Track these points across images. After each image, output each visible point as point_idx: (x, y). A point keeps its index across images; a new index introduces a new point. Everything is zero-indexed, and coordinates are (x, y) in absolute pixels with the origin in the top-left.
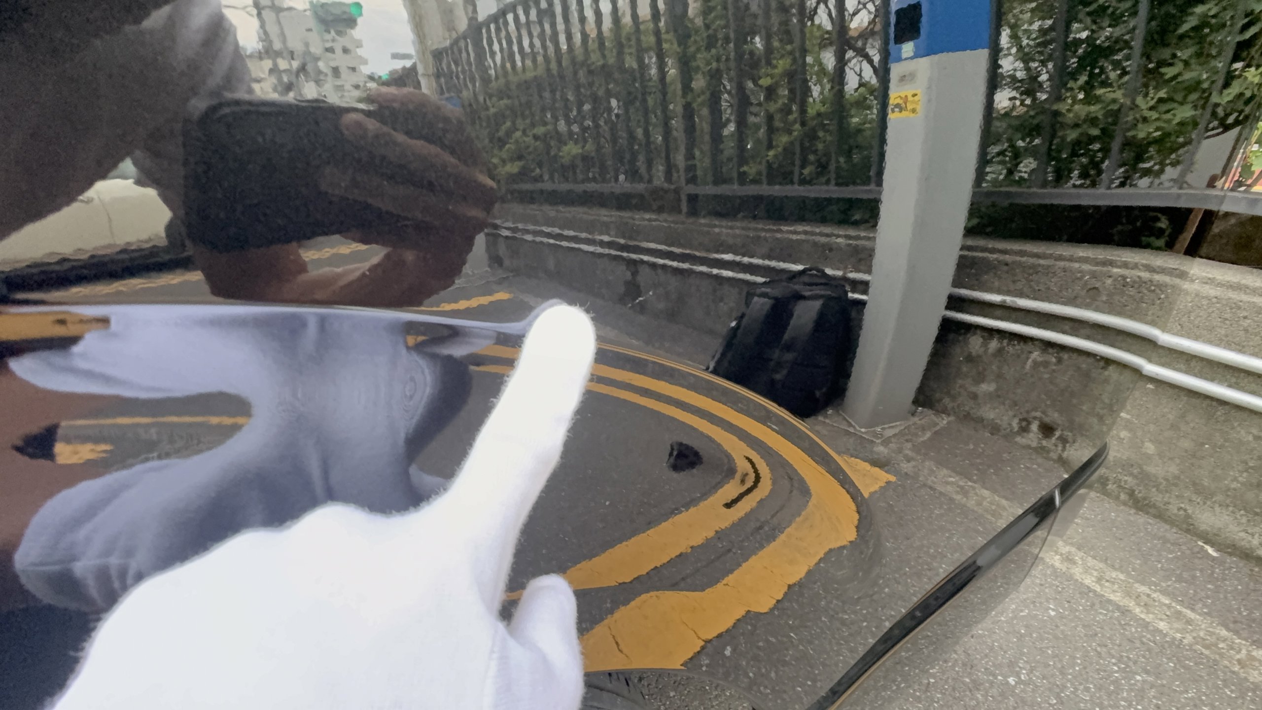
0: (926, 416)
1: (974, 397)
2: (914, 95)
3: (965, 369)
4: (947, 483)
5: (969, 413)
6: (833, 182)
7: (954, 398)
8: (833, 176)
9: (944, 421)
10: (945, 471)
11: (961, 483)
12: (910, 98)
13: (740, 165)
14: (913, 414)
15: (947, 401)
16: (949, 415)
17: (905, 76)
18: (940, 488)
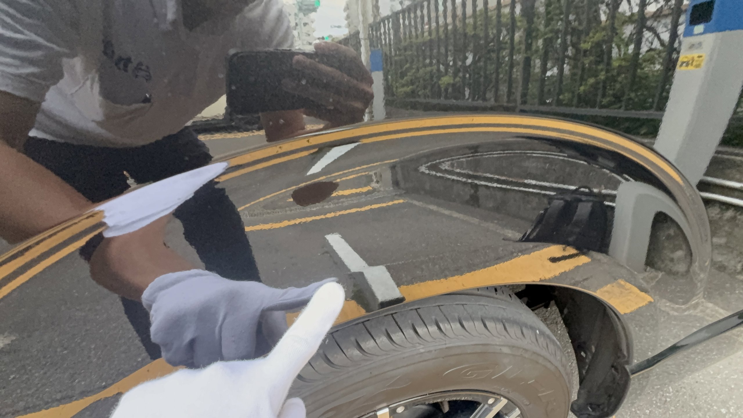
0: (651, 272)
1: (672, 260)
2: (700, 57)
3: (666, 244)
4: (666, 306)
5: (670, 270)
6: (623, 108)
7: (663, 261)
8: (623, 104)
9: (660, 275)
10: (664, 300)
11: (672, 306)
12: (696, 59)
13: (559, 94)
14: (645, 270)
15: (659, 263)
16: (662, 271)
17: (693, 45)
18: (663, 309)
